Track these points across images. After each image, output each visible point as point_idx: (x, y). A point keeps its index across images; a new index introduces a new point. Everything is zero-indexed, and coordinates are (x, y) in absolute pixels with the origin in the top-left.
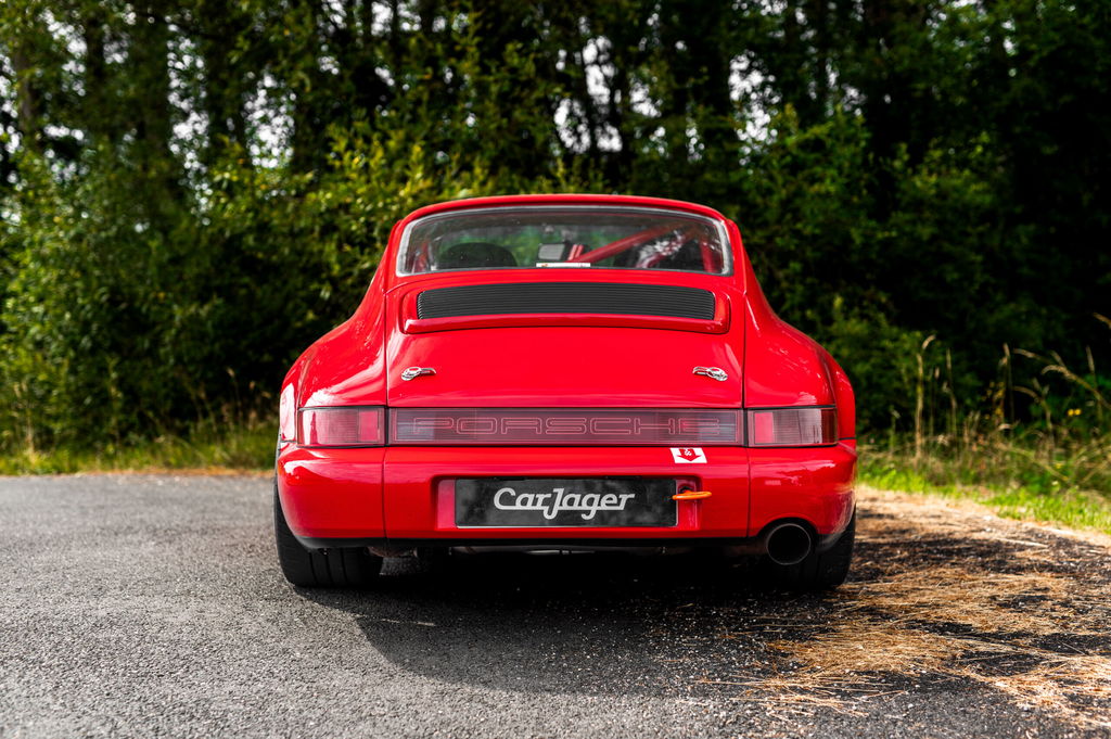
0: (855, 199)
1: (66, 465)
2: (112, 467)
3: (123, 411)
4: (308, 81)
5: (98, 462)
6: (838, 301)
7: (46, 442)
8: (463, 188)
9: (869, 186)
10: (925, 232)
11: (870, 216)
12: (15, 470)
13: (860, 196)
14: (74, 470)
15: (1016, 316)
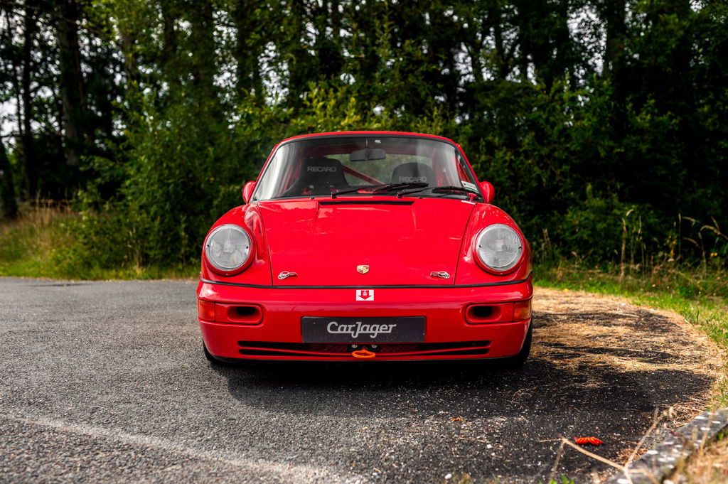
0: (603, 129)
1: (156, 275)
2: (181, 277)
3: (188, 245)
4: (294, 58)
5: (174, 273)
6: (589, 187)
7: (146, 261)
8: (376, 122)
9: (611, 121)
10: (644, 147)
11: (611, 139)
12: (129, 277)
13: (606, 127)
14: (160, 277)
15: (705, 195)
